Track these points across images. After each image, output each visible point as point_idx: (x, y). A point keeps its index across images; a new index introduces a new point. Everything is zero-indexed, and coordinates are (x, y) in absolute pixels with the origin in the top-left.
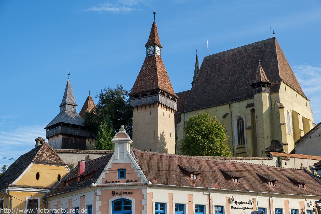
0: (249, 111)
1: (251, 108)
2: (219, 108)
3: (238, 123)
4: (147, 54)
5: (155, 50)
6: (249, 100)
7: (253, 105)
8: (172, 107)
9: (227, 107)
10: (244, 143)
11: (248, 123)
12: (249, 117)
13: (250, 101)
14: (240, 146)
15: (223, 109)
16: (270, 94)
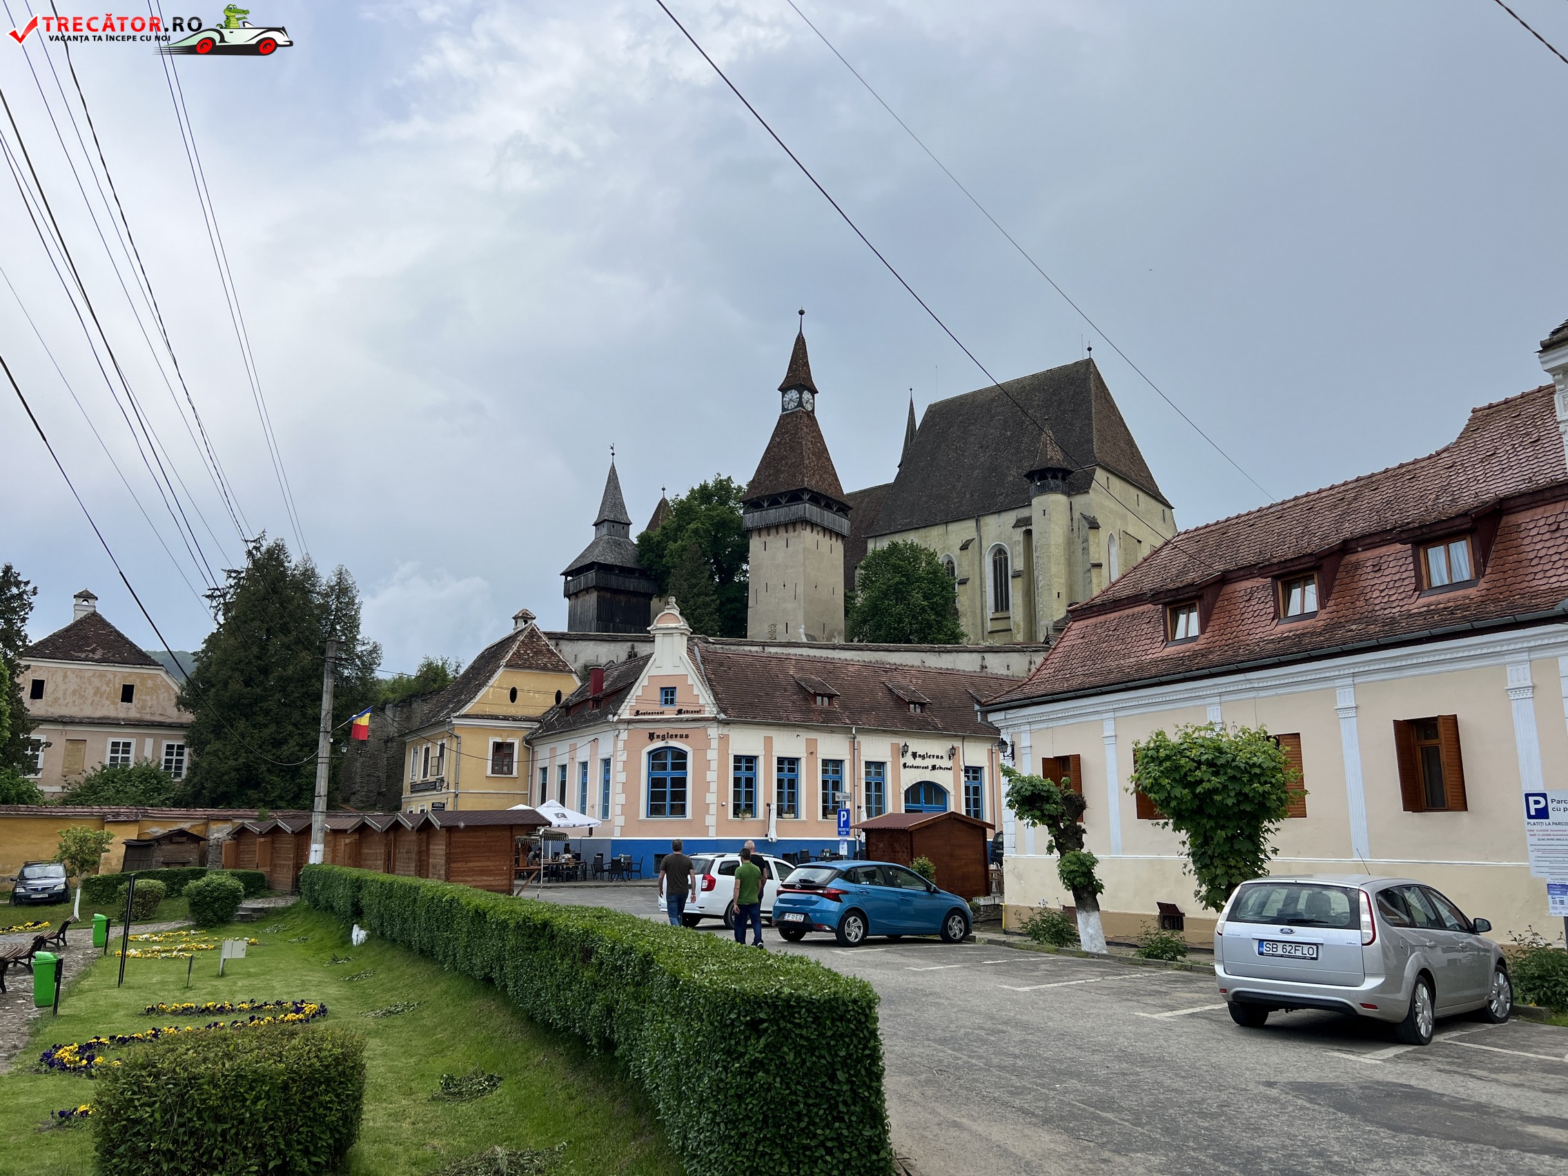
0: (1018, 535)
1: (1024, 528)
2: (953, 527)
3: (995, 562)
4: (784, 409)
5: (801, 398)
6: (1022, 510)
7: (1027, 521)
8: (837, 529)
9: (971, 524)
10: (1007, 608)
11: (1016, 563)
12: (1020, 549)
13: (1024, 513)
14: (998, 615)
15: (962, 531)
16: (1069, 495)
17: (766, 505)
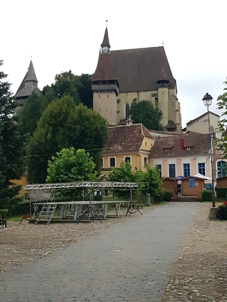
0: (154, 99)
2: (129, 94)
5: (109, 49)
7: (156, 95)
9: (136, 93)
12: (154, 103)
13: (155, 92)
16: (169, 89)
17: (100, 83)
